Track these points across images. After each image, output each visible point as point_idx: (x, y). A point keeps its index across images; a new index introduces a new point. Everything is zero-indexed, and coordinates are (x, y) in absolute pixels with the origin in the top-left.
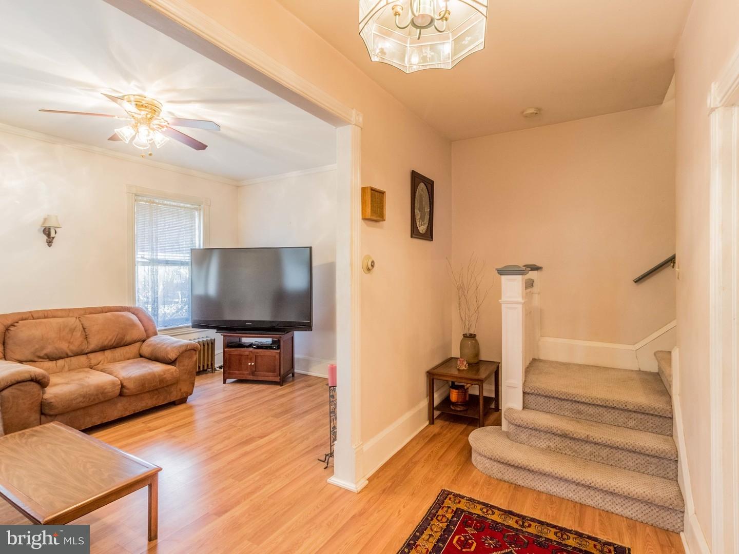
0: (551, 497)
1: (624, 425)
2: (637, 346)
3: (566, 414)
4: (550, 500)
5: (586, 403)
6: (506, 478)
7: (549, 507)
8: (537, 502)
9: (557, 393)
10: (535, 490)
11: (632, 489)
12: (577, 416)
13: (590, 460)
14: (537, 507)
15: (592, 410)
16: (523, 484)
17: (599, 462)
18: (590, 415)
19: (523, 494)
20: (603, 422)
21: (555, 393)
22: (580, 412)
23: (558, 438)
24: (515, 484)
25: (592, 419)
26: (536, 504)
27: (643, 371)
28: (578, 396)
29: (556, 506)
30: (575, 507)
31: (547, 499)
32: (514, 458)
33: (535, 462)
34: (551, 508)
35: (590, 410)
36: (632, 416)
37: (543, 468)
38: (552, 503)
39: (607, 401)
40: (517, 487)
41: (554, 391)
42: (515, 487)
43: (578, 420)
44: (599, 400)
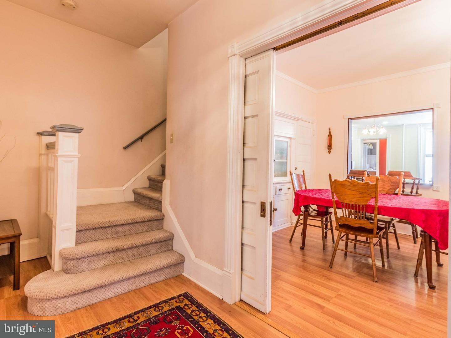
0: (120, 297)
1: (142, 231)
2: (124, 187)
3: (108, 237)
4: (120, 299)
5: (121, 225)
6: (80, 305)
7: (124, 303)
8: (115, 306)
9: (103, 223)
10: (106, 300)
11: (164, 263)
12: (117, 236)
13: (132, 259)
14: (118, 309)
15: (125, 228)
16: (96, 301)
17: (137, 259)
18: (124, 232)
19: (101, 307)
20: (131, 233)
21: (102, 224)
22: (117, 233)
23: (112, 254)
24: (89, 305)
25: (125, 235)
26: (115, 307)
27: (127, 202)
28: (118, 221)
29: (127, 300)
30: (136, 293)
31: (118, 300)
32: (88, 284)
33: (106, 278)
34: (126, 302)
35: (124, 229)
36: (146, 224)
37: (113, 278)
38: (123, 300)
39: (135, 219)
40: (92, 306)
41: (100, 223)
42: (90, 307)
43: (117, 238)
44: (130, 220)
